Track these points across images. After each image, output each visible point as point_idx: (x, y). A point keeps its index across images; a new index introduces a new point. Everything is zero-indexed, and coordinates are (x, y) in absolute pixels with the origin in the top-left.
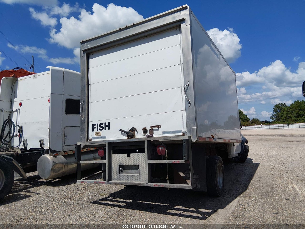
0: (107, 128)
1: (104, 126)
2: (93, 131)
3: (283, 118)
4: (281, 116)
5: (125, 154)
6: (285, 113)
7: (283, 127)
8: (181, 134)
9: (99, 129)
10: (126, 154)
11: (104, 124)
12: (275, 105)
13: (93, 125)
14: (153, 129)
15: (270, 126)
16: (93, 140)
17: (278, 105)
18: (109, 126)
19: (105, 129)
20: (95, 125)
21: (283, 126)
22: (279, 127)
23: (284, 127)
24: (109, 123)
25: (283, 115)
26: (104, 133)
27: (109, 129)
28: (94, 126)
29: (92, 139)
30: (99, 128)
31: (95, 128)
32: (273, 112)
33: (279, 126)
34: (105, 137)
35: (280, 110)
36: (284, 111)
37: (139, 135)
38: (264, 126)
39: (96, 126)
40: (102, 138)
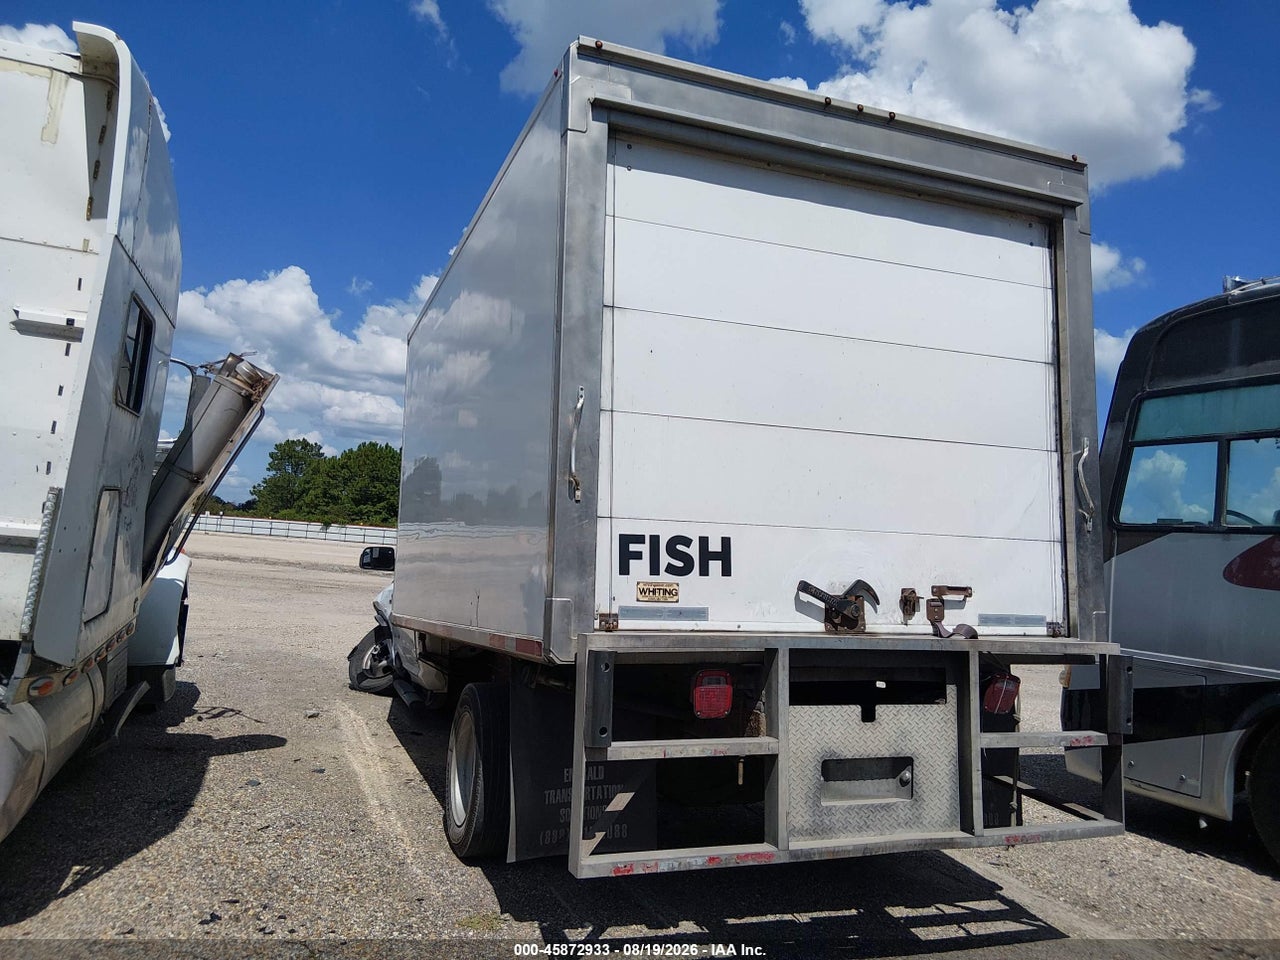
0: (715, 566)
1: (694, 551)
2: (624, 570)
3: (307, 499)
4: (303, 492)
5: (853, 707)
6: (320, 479)
7: (304, 534)
8: (1043, 630)
9: (663, 566)
10: (857, 709)
11: (695, 546)
12: (281, 445)
13: (625, 540)
14: (942, 601)
15: (256, 524)
16: (623, 624)
17: (290, 444)
18: (725, 556)
19: (704, 572)
20: (640, 539)
21: (304, 527)
22: (291, 533)
23: (310, 535)
24: (726, 542)
25: (309, 489)
26: (692, 589)
27: (726, 571)
28: (633, 547)
29: (616, 615)
30: (665, 559)
31: (638, 556)
32: (268, 469)
33: (292, 526)
34: (700, 614)
35: (297, 467)
36: (316, 471)
37: (880, 621)
38: (231, 522)
39: (645, 549)
40: (681, 614)
